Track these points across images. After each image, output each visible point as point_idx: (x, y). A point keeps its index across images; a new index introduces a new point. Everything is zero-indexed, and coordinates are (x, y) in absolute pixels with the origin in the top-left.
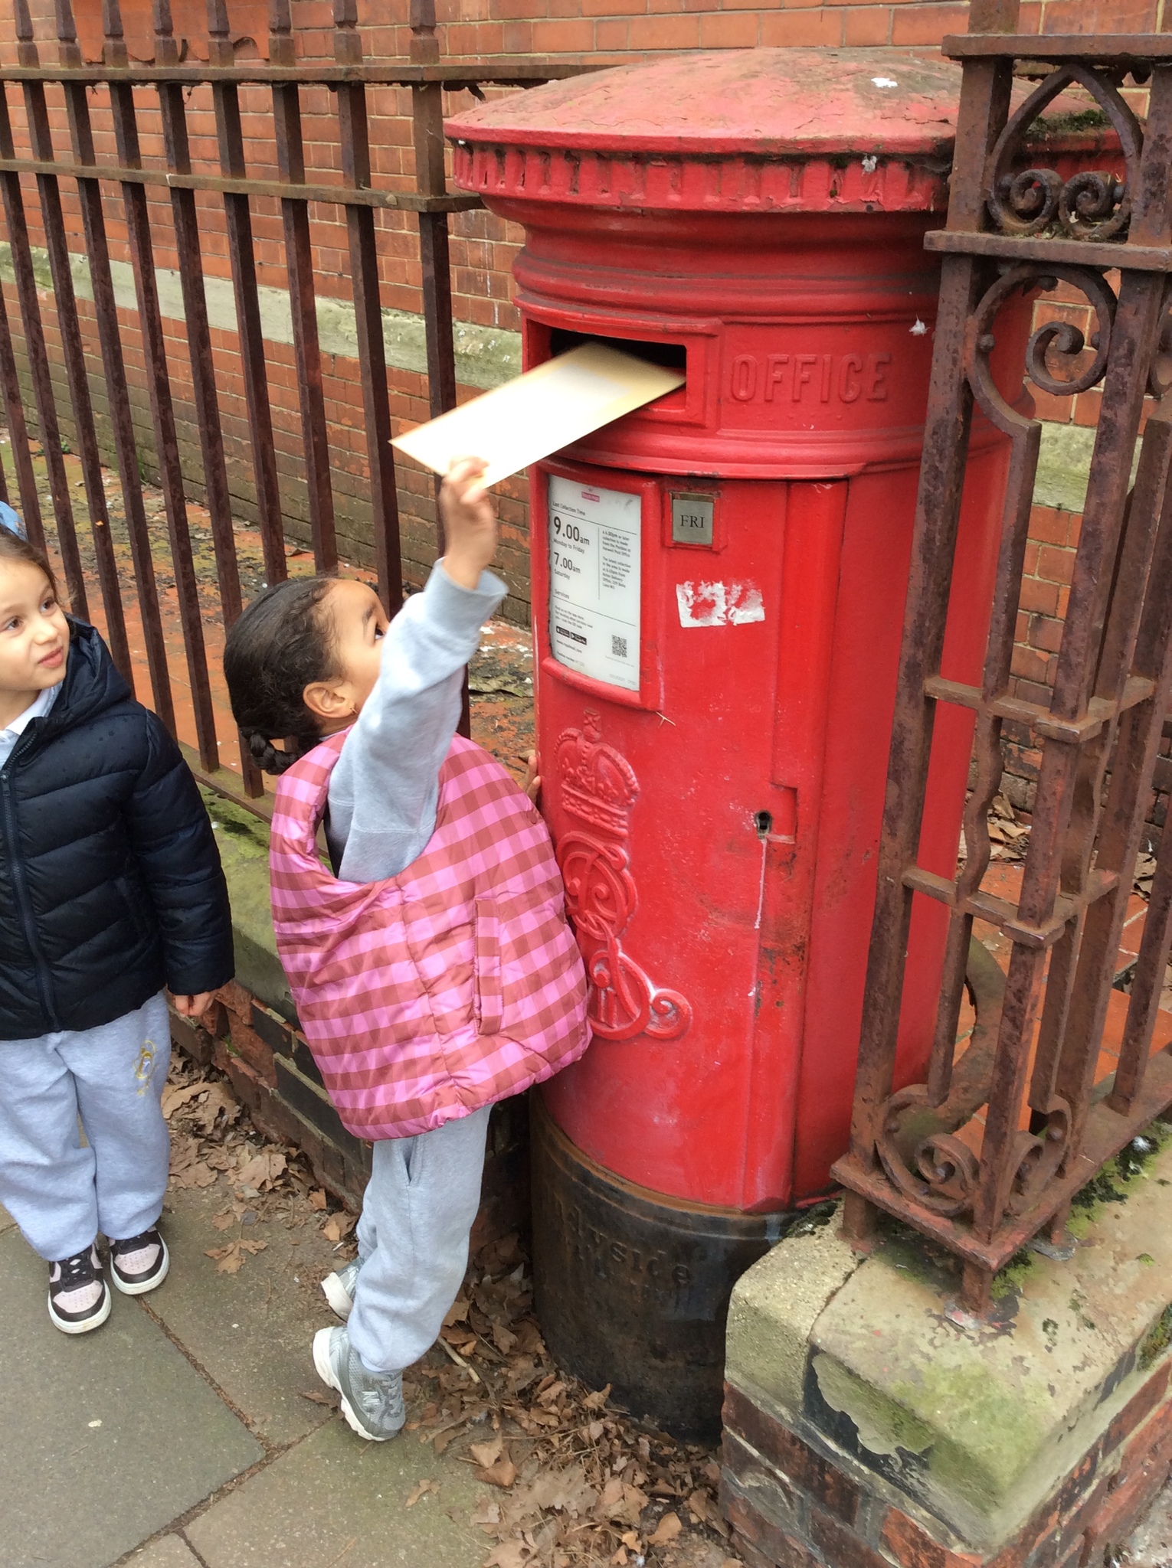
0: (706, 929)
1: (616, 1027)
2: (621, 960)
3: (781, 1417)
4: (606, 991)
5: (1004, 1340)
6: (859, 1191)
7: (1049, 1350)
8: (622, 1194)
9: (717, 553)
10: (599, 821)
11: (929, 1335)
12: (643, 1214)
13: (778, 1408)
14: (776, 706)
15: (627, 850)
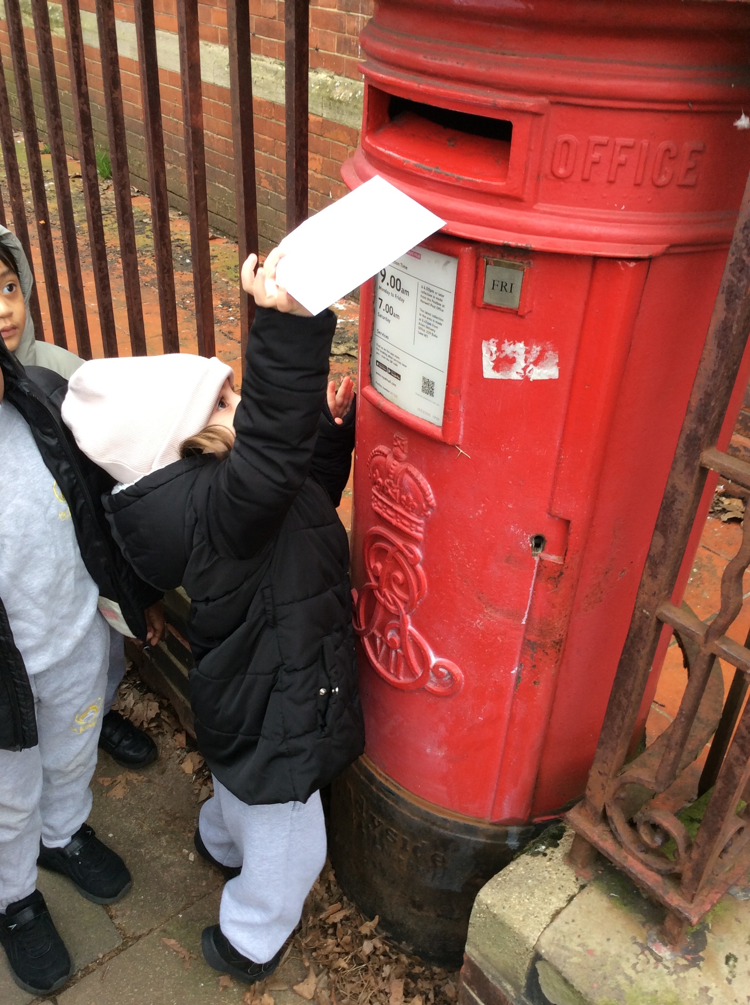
0: (481, 620)
1: (402, 679)
2: (410, 631)
3: (506, 991)
4: (396, 651)
5: (693, 972)
6: (587, 839)
7: (730, 981)
8: (398, 797)
9: (522, 317)
10: (400, 525)
11: (633, 960)
12: (412, 814)
13: (505, 984)
14: (560, 452)
15: (422, 550)
